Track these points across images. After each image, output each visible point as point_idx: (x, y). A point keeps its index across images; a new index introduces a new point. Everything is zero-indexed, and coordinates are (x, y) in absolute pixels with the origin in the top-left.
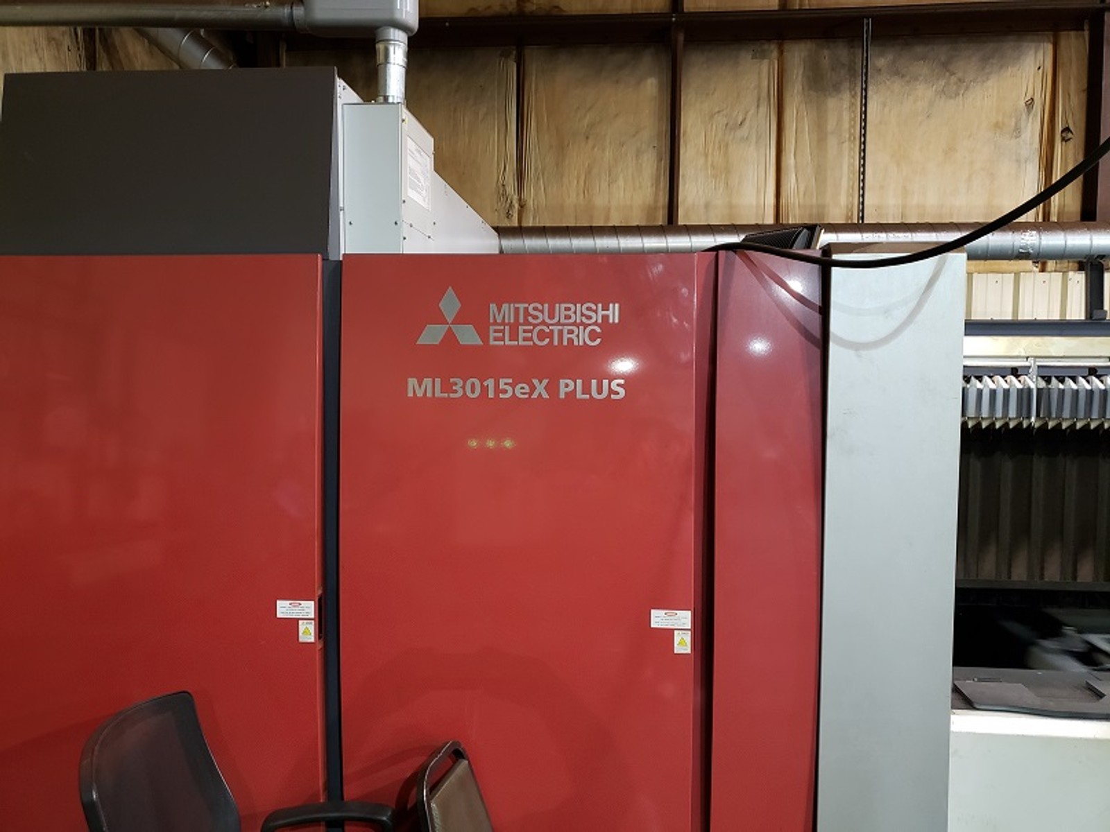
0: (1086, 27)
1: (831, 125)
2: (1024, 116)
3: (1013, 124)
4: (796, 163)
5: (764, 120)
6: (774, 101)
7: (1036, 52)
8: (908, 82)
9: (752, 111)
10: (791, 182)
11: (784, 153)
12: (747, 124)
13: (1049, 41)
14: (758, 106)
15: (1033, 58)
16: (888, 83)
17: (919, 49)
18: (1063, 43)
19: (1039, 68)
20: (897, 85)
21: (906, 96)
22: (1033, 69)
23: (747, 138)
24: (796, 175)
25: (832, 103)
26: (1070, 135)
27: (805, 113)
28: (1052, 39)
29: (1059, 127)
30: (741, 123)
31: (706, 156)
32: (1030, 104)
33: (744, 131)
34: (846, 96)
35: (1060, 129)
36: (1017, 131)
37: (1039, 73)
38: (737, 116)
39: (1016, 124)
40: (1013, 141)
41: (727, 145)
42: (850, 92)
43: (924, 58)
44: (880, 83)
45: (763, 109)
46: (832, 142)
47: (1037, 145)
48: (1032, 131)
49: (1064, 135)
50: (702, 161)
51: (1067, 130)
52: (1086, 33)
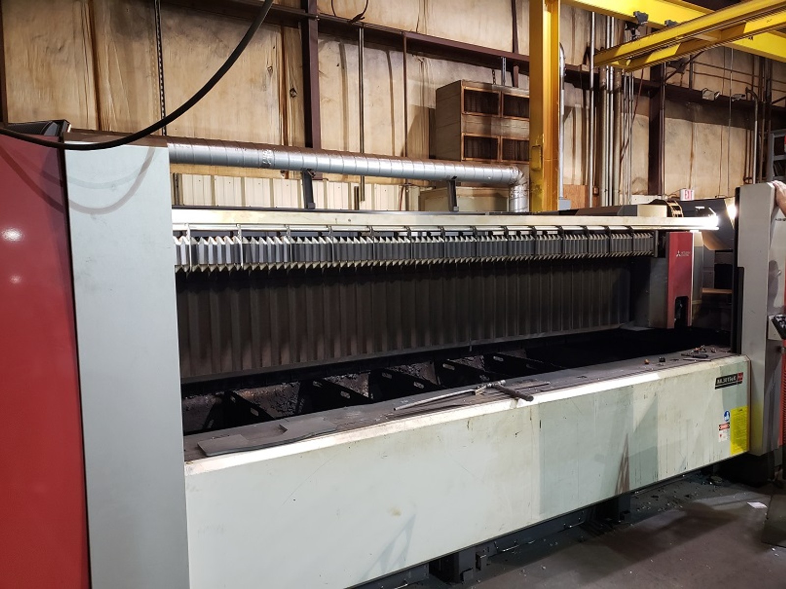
0: (299, 27)
1: (137, 62)
2: (268, 78)
3: (261, 82)
4: (111, 87)
5: (80, 49)
6: (88, 35)
7: (271, 37)
8: (191, 41)
9: (69, 41)
10: (108, 101)
11: (100, 79)
12: (66, 49)
13: (278, 32)
14: (74, 37)
15: (270, 41)
16: (177, 38)
17: (197, 19)
18: (287, 34)
19: (274, 48)
20: (184, 41)
21: (190, 50)
22: (271, 48)
23: (67, 62)
24: (112, 97)
25: (136, 45)
26: (295, 94)
27: (115, 50)
28: (280, 30)
29: (289, 88)
30: (60, 48)
31: (31, 71)
32: (271, 70)
33: (63, 56)
34: (147, 42)
35: (289, 89)
36: (264, 87)
37: (274, 51)
38: (56, 42)
39: (263, 82)
40: (263, 93)
41: (49, 65)
42: (149, 40)
43: (200, 26)
44: (171, 38)
45: (79, 41)
46: (139, 76)
47: (276, 97)
48: (273, 88)
49: (292, 93)
50: (27, 74)
51: (293, 90)
52: (300, 31)
